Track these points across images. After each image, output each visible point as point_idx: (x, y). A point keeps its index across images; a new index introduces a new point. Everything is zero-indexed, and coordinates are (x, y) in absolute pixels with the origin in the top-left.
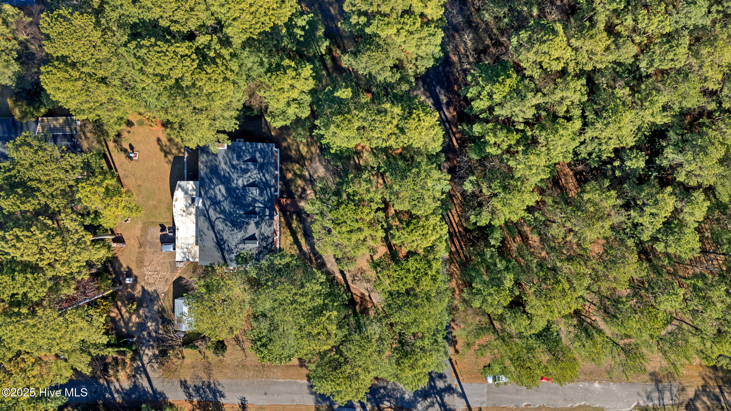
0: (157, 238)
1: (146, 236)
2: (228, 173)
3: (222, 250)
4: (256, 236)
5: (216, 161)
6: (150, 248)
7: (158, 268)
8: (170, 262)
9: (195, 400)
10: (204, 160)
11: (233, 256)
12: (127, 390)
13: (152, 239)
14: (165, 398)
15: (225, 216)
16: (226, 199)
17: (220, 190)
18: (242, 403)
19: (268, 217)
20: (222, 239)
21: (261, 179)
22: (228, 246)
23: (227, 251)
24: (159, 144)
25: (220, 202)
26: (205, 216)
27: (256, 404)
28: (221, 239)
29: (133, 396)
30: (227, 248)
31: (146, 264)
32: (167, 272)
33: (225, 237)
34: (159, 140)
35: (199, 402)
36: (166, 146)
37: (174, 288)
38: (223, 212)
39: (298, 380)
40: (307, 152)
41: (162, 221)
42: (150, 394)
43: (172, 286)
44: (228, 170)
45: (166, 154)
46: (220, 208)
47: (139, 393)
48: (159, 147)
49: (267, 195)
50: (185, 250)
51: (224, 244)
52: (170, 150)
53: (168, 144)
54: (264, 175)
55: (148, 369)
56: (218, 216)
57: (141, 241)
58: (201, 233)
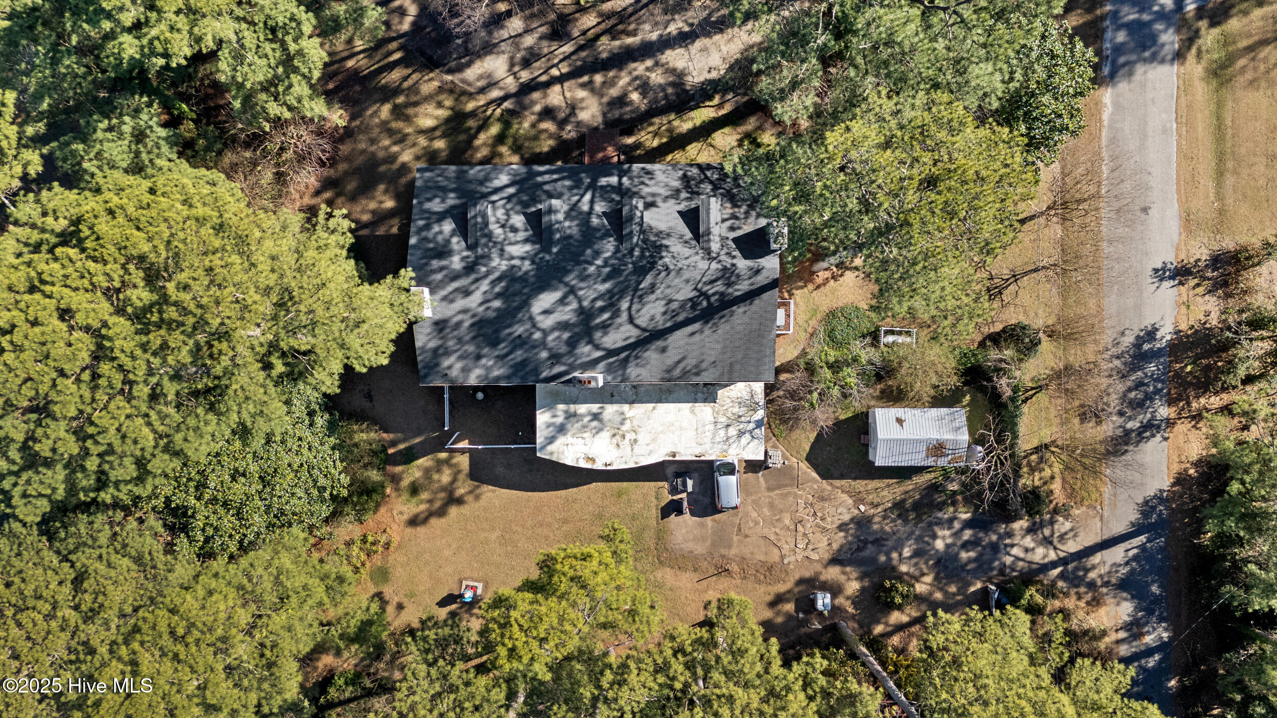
0: (702, 525)
1: (696, 557)
2: (494, 283)
3: (726, 303)
4: (683, 206)
5: (459, 324)
6: (730, 546)
7: (787, 521)
8: (769, 489)
9: (1164, 411)
10: (459, 365)
11: (743, 264)
12: (1137, 609)
13: (704, 539)
14: (1160, 498)
15: (622, 294)
16: (572, 291)
17: (546, 312)
18: (1172, 278)
19: (625, 180)
20: (693, 303)
21: (509, 198)
22: (712, 282)
23: (729, 285)
24: (425, 521)
25: (581, 311)
26: (625, 362)
27: (1176, 239)
28: (693, 307)
29: (1155, 589)
30: (719, 287)
31: (775, 556)
32: (796, 496)
33: (686, 293)
34: (414, 522)
35: (1171, 402)
36: (430, 501)
37: (842, 477)
38: (611, 301)
39: (1106, 116)
40: (440, 105)
41: (654, 513)
42: (1149, 541)
43: (837, 483)
44: (484, 286)
45: (454, 500)
46: (602, 310)
47: (1143, 572)
48: (434, 521)
49: (556, 181)
50: (733, 431)
51: (707, 297)
52: (443, 489)
53: (425, 496)
54: (497, 190)
55: (1072, 547)
56: (624, 316)
57: (712, 570)
58: (677, 372)
